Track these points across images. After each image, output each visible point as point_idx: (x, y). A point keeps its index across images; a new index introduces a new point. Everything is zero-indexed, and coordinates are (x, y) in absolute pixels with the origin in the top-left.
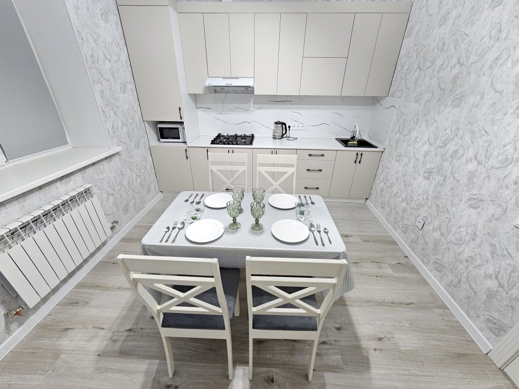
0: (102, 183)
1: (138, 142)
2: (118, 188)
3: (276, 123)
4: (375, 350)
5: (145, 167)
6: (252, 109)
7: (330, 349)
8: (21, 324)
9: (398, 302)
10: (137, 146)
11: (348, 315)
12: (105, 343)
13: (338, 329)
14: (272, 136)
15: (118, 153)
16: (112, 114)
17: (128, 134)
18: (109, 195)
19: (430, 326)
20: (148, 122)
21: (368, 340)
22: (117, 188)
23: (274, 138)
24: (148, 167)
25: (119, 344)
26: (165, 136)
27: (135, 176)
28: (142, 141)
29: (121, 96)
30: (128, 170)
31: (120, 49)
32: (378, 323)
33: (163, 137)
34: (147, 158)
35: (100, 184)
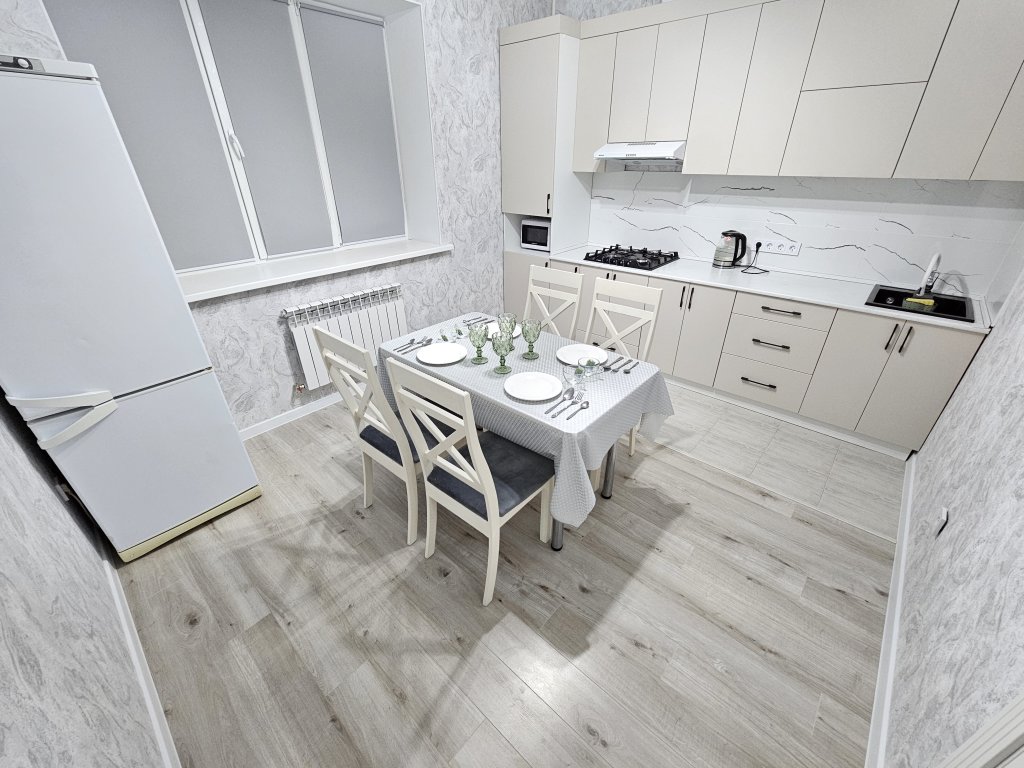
0: (418, 286)
1: (485, 242)
2: (439, 299)
3: (725, 234)
4: (612, 648)
5: (488, 282)
6: (686, 202)
7: (545, 599)
8: (303, 404)
9: (745, 632)
10: (483, 248)
11: (620, 587)
12: (343, 451)
13: (584, 590)
14: (712, 261)
15: (448, 253)
16: (454, 199)
17: (472, 230)
18: (424, 305)
19: (773, 703)
20: (508, 215)
21: (615, 631)
22: (436, 299)
23: (715, 265)
24: (494, 282)
25: (351, 458)
26: (529, 239)
27: (467, 290)
28: (492, 243)
29: (474, 174)
30: (459, 280)
31: (489, 107)
32: (662, 629)
33: (525, 240)
34: (495, 269)
35: (414, 288)
